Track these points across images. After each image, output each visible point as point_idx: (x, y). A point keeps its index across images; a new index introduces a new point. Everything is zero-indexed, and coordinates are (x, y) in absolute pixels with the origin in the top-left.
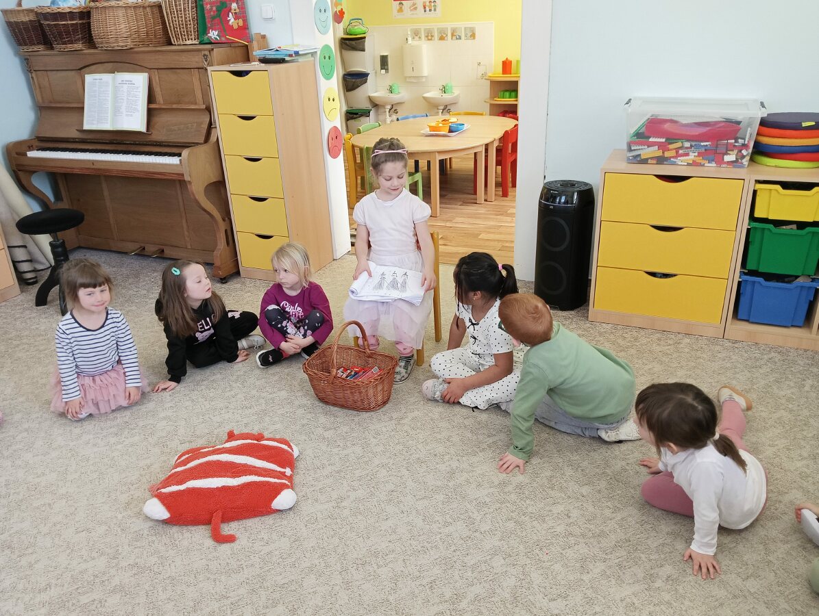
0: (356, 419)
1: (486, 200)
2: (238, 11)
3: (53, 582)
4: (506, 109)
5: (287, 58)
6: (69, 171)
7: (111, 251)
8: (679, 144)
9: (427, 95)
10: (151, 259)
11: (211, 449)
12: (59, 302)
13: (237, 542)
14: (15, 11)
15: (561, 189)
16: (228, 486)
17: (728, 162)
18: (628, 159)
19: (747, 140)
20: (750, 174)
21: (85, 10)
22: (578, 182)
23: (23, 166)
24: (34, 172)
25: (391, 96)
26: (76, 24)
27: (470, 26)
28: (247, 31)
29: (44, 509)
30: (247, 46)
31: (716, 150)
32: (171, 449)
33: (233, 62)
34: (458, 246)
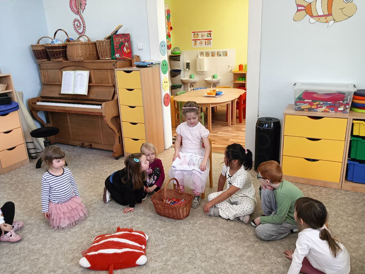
1: (232, 124)
2: (128, 46)
4: (241, 85)
5: (148, 66)
6: (53, 111)
7: (69, 145)
8: (318, 103)
9: (205, 79)
10: (86, 148)
11: (109, 235)
14: (36, 46)
15: (266, 121)
16: (117, 253)
17: (340, 111)
18: (295, 109)
19: (348, 101)
20: (351, 116)
21: (64, 45)
22: (273, 118)
23: (34, 108)
24: (39, 111)
25: (191, 79)
26: (61, 51)
27: (225, 51)
28: (131, 54)
29: (35, 260)
30: (131, 60)
31: (335, 105)
32: (92, 235)
33: (125, 67)
34: (220, 144)
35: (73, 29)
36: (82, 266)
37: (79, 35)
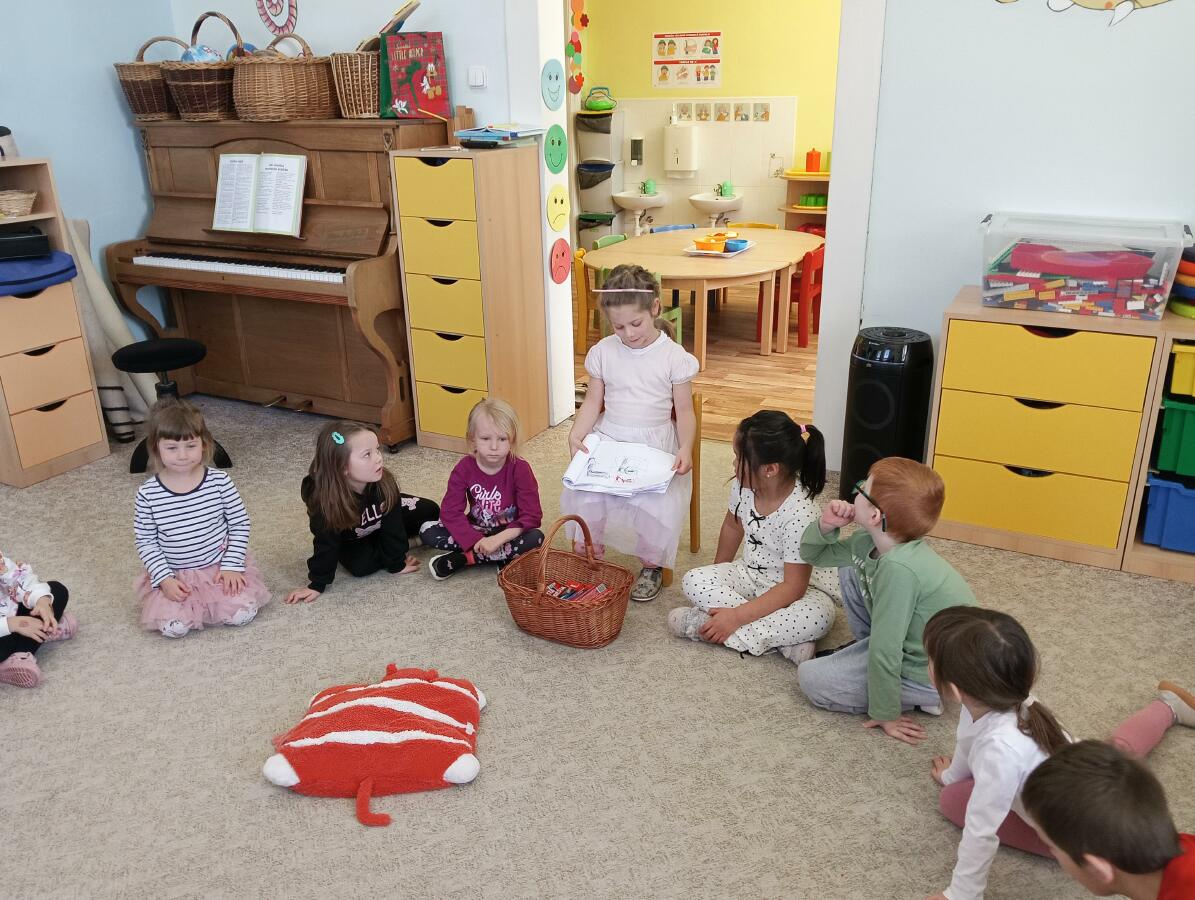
0: (570, 659)
1: (774, 351)
2: (435, 74)
3: (131, 863)
4: (810, 221)
5: (501, 142)
6: (188, 286)
7: (238, 400)
8: (1060, 282)
9: (695, 197)
10: (294, 414)
11: (362, 689)
13: (392, 826)
14: (133, 66)
15: (884, 340)
16: (383, 744)
17: (1133, 311)
18: (985, 300)
19: (1162, 280)
20: (1166, 330)
21: (227, 67)
22: (910, 331)
23: (127, 276)
24: (143, 285)
25: (645, 197)
26: (214, 86)
27: (762, 102)
28: (447, 103)
29: (124, 759)
30: (446, 122)
31: (1116, 293)
32: (306, 686)
33: (426, 145)
34: (728, 415)
35: (256, 12)
36: (270, 782)
37: (277, 32)
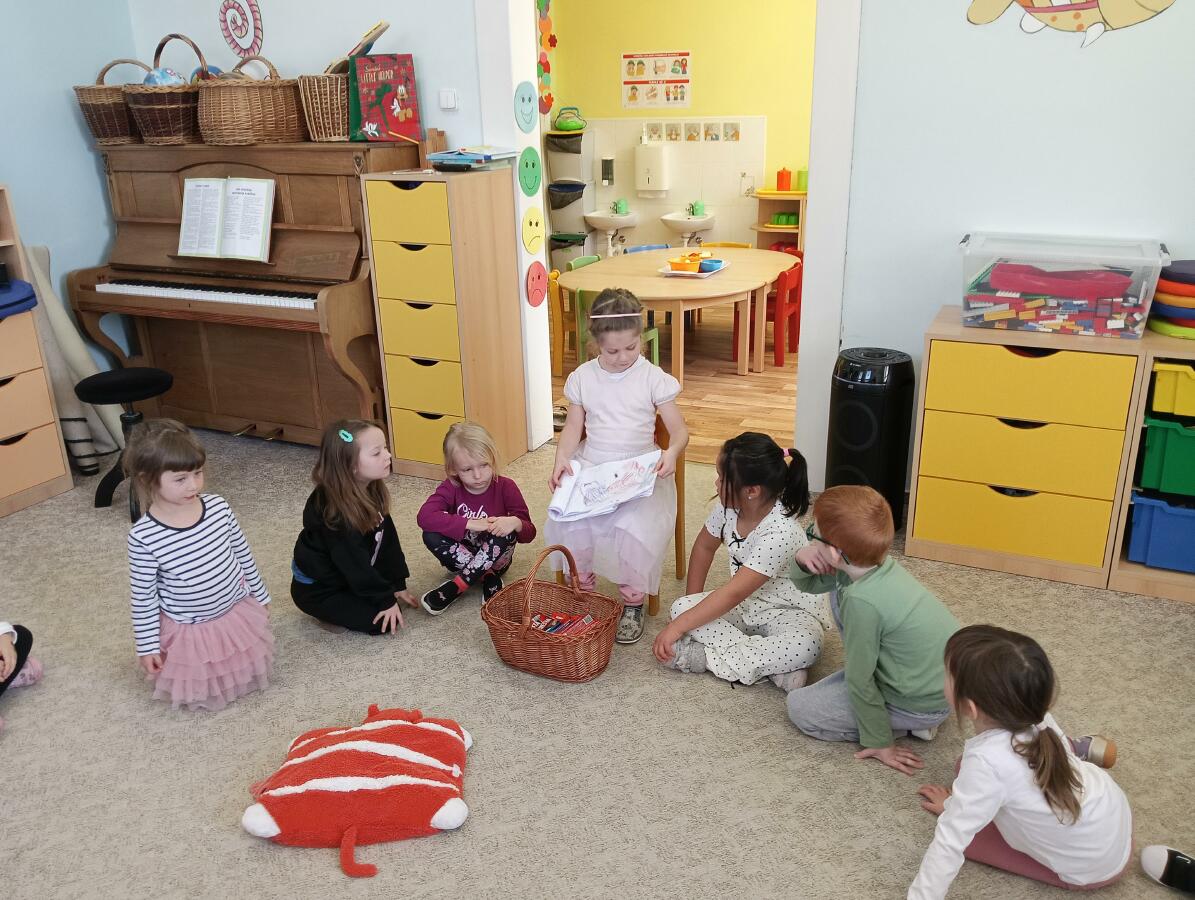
0: (557, 693)
1: (751, 370)
2: (406, 96)
4: (781, 240)
5: (474, 165)
6: (154, 314)
7: (207, 428)
8: (1040, 302)
9: (665, 217)
10: (264, 443)
11: (343, 732)
12: (128, 502)
13: (378, 877)
14: (94, 90)
15: (866, 360)
16: (367, 790)
17: (1113, 329)
18: (965, 321)
19: (1141, 298)
20: (1147, 349)
21: (190, 90)
22: (891, 352)
23: (89, 304)
24: (104, 314)
25: (616, 216)
26: (178, 109)
27: (731, 122)
28: (418, 125)
29: (94, 813)
30: (417, 146)
31: (1096, 311)
32: (284, 729)
33: (397, 168)
34: (710, 437)
35: (221, 34)
37: (242, 54)
